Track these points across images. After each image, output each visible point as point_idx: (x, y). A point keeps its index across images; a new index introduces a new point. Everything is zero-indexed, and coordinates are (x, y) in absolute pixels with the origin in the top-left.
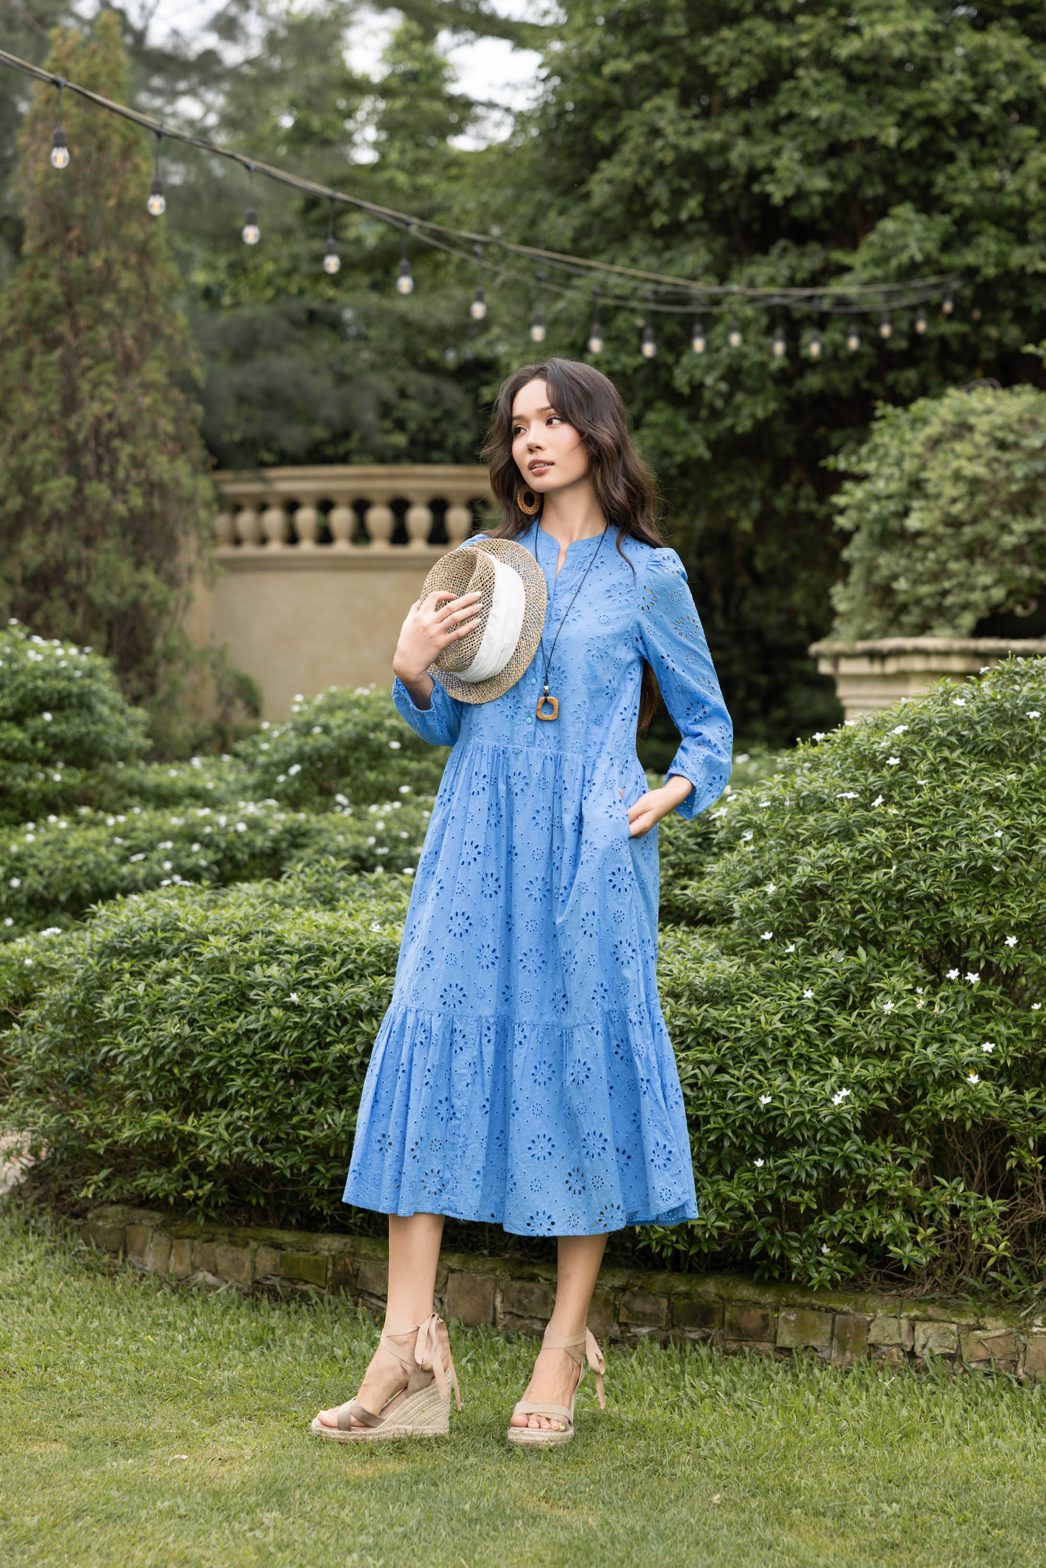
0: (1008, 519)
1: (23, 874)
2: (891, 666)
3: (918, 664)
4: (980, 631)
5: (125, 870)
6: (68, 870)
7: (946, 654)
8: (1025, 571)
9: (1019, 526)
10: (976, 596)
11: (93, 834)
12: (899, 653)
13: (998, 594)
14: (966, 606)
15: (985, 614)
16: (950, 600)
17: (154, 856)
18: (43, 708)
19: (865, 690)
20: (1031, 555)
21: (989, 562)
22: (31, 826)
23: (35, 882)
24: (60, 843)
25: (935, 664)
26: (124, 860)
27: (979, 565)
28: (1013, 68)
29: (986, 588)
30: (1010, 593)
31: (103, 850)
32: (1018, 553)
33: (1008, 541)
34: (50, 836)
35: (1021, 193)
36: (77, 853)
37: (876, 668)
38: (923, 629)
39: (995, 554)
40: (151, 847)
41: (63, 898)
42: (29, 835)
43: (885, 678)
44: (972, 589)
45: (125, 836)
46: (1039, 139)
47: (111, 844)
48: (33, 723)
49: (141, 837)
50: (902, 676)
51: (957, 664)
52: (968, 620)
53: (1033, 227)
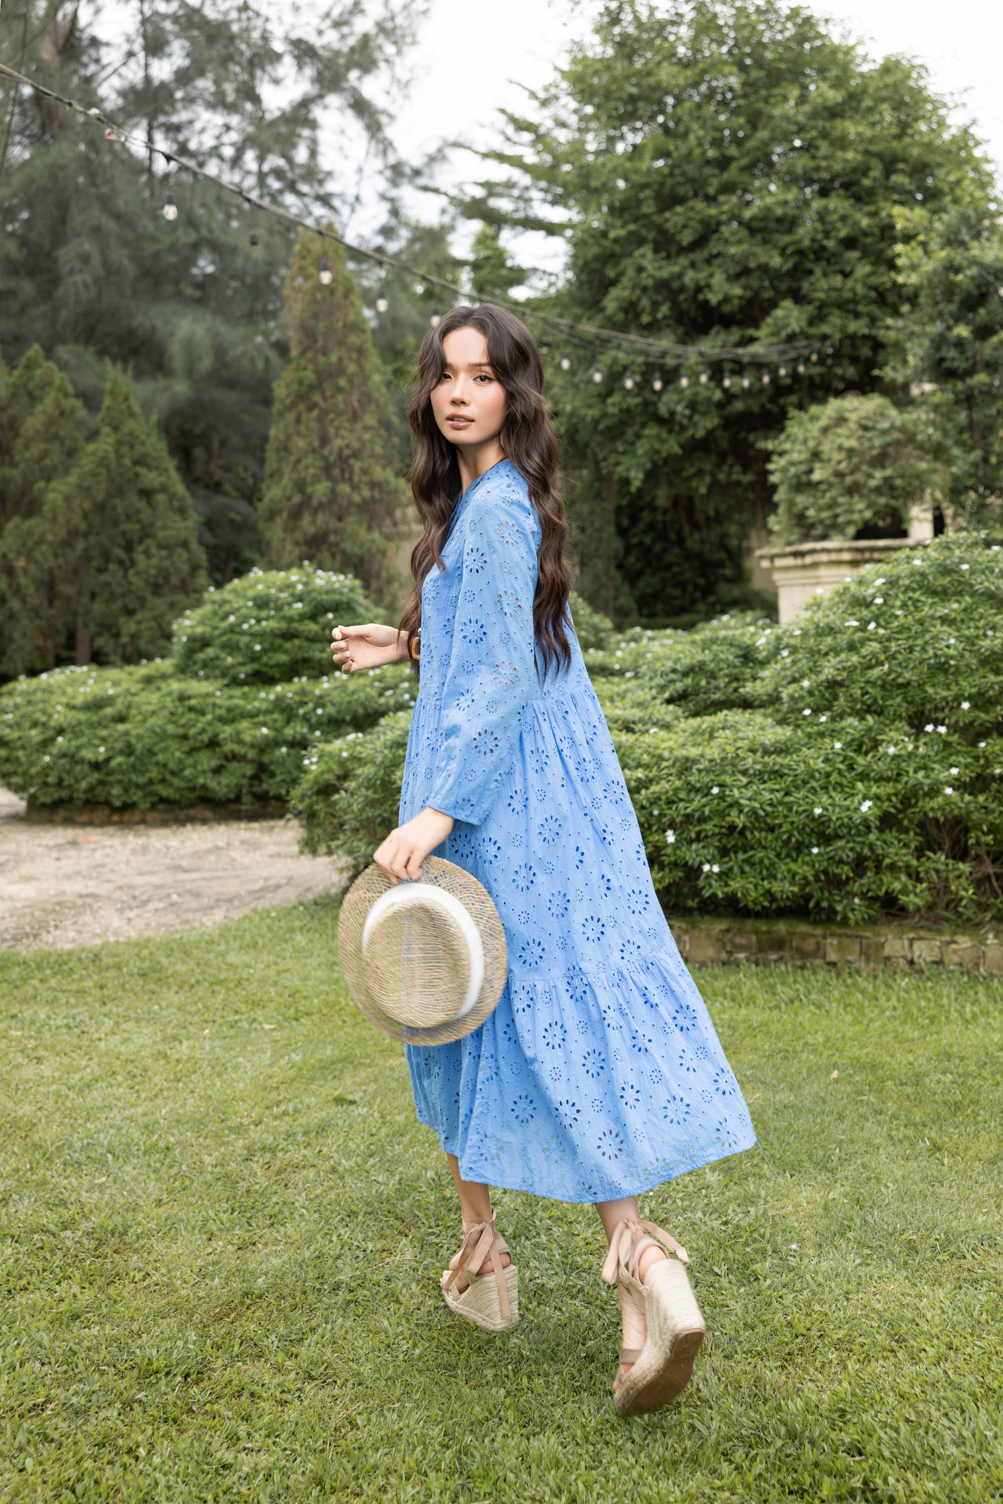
0: (871, 471)
1: (323, 706)
2: (808, 560)
3: (824, 557)
4: (859, 536)
5: (382, 700)
6: (349, 703)
7: (840, 550)
8: (883, 500)
9: (879, 474)
10: (856, 517)
11: (362, 681)
12: (813, 552)
13: (868, 514)
14: (849, 523)
15: (860, 526)
16: (841, 520)
17: (398, 691)
18: (327, 611)
19: (790, 575)
20: (885, 490)
21: (862, 496)
22: (325, 678)
23: (331, 710)
24: (343, 687)
25: (834, 557)
26: (381, 695)
27: (856, 498)
28: (843, 219)
29: (861, 512)
30: (875, 514)
31: (368, 690)
32: (878, 490)
33: (873, 483)
34: (338, 684)
35: (853, 290)
36: (354, 692)
37: (799, 561)
38: (824, 537)
39: (865, 491)
40: (395, 687)
41: (348, 718)
42: (325, 684)
43: (804, 567)
44: (852, 512)
45: (380, 681)
46: (860, 259)
47: (372, 686)
48: (322, 620)
49: (390, 681)
50: (815, 565)
51: (847, 556)
52: (851, 530)
53: (861, 308)
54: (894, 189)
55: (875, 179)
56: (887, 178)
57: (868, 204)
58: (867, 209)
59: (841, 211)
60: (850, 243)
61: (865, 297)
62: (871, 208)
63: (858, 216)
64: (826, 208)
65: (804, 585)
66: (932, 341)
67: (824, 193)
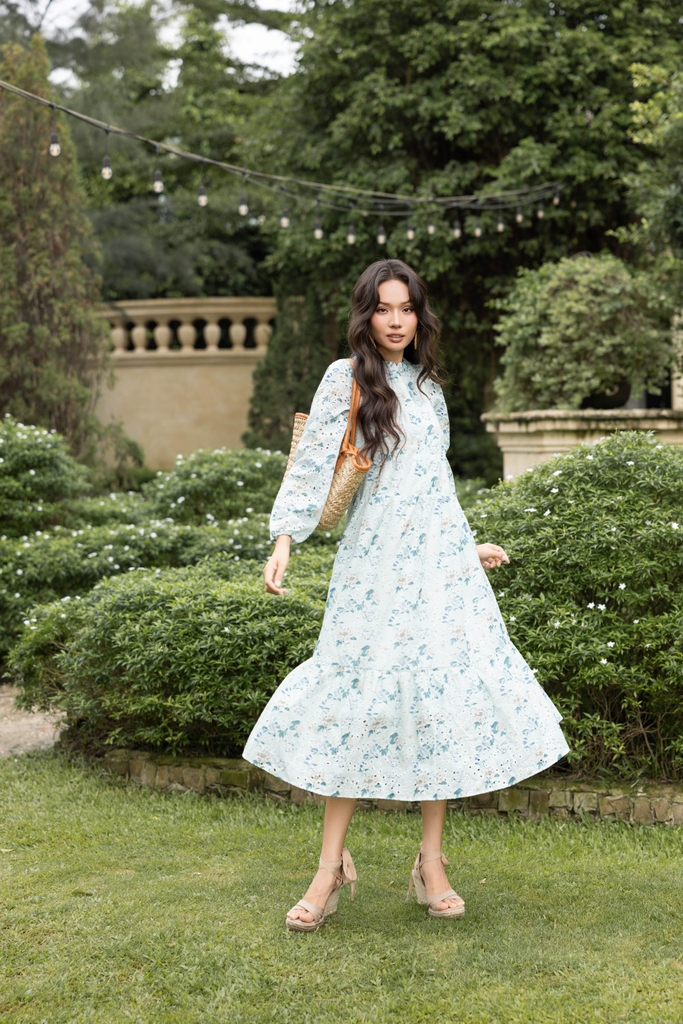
0: (600, 337)
1: (24, 567)
2: (533, 427)
3: (549, 426)
4: (584, 405)
5: (85, 562)
6: (52, 564)
7: (565, 419)
8: (611, 368)
9: (607, 342)
10: (583, 384)
11: (64, 541)
12: (537, 419)
13: (595, 382)
14: (576, 390)
15: (588, 395)
16: (566, 387)
17: (102, 554)
18: (29, 467)
19: (515, 441)
20: (614, 358)
21: (590, 363)
22: (25, 538)
23: (31, 570)
24: (45, 548)
25: (558, 425)
26: (84, 557)
27: (583, 366)
28: (593, 52)
29: (588, 379)
30: (602, 382)
31: (71, 551)
32: (606, 357)
33: (601, 350)
34: (39, 544)
35: (600, 129)
36: (56, 553)
37: (523, 429)
38: (551, 404)
39: (593, 359)
40: (100, 549)
41: (49, 580)
42: (26, 544)
43: (528, 434)
44: (580, 380)
45: (83, 543)
46: (610, 95)
47: (75, 548)
48: (24, 476)
49: (94, 543)
50: (539, 433)
51: (572, 426)
52: (577, 399)
53: (607, 150)
54: (648, 23)
55: (627, 12)
56: (641, 10)
57: (619, 36)
58: (617, 42)
59: (590, 45)
60: (600, 77)
61: (612, 137)
62: (622, 42)
63: (608, 50)
64: (575, 40)
65: (529, 453)
66: (668, 203)
67: (572, 23)
